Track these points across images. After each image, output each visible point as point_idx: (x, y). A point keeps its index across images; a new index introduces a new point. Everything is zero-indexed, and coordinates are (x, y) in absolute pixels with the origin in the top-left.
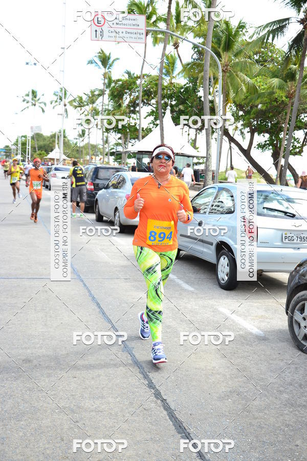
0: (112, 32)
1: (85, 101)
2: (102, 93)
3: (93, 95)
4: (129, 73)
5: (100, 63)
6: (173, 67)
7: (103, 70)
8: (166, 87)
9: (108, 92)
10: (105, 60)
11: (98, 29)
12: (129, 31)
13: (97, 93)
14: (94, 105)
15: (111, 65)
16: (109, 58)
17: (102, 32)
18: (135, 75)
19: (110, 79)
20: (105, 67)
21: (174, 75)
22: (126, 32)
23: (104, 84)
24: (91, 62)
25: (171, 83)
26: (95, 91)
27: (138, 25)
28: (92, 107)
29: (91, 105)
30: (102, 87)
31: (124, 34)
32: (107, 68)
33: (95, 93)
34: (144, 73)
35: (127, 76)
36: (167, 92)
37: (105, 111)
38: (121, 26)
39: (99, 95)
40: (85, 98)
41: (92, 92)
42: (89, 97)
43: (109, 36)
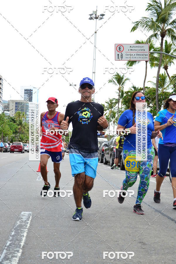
0: (128, 55)
1: (106, 107)
2: (118, 101)
3: (112, 103)
4: (134, 88)
5: (116, 82)
6: (164, 82)
7: (118, 86)
8: (160, 94)
9: (121, 100)
10: (120, 80)
11: (119, 53)
12: (138, 53)
13: (114, 101)
14: (112, 110)
15: (123, 83)
16: (122, 78)
17: (122, 55)
18: (139, 88)
19: (122, 92)
20: (120, 84)
21: (165, 87)
22: (137, 55)
23: (119, 95)
24: (110, 81)
25: (163, 92)
26: (113, 100)
27: (144, 50)
28: (111, 110)
29: (110, 110)
30: (117, 97)
31: (136, 56)
32: (121, 85)
33: (113, 101)
34: (145, 86)
35: (133, 89)
36: (160, 98)
37: (120, 112)
38: (134, 51)
39: (116, 103)
40: (106, 105)
41: (111, 101)
42: (109, 104)
43: (126, 58)
